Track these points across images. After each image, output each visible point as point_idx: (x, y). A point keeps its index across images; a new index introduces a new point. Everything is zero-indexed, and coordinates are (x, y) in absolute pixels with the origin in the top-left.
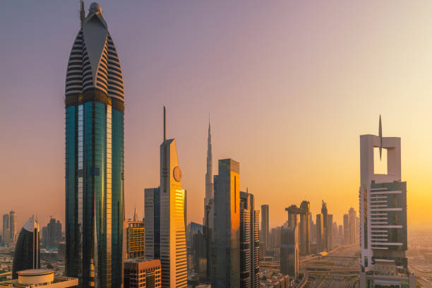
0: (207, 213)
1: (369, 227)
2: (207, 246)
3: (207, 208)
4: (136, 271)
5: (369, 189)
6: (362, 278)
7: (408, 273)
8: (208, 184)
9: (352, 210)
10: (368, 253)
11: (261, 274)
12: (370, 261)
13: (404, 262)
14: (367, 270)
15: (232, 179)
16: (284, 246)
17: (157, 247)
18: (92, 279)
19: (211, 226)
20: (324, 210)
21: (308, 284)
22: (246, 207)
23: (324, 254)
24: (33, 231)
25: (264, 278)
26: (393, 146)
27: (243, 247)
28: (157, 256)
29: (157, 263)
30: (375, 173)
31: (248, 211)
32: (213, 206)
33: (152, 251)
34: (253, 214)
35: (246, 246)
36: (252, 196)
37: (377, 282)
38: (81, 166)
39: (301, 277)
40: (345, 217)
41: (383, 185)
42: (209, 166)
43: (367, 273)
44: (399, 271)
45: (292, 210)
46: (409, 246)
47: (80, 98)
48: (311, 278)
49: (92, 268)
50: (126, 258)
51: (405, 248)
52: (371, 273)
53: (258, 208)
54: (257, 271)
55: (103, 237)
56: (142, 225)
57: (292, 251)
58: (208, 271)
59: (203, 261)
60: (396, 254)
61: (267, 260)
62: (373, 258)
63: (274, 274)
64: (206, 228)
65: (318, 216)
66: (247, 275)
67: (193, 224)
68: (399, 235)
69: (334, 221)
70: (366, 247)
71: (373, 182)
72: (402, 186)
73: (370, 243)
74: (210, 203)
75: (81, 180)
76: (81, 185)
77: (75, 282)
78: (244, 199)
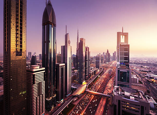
0: (77, 52)
1: (119, 56)
2: (77, 60)
4: (59, 66)
5: (119, 46)
7: (129, 69)
8: (78, 45)
10: (119, 63)
13: (128, 66)
16: (97, 61)
17: (64, 60)
18: (48, 68)
21: (103, 71)
22: (87, 51)
24: (35, 56)
27: (86, 61)
29: (64, 64)
30: (121, 42)
34: (89, 52)
35: (87, 61)
36: (88, 48)
38: (46, 40)
39: (101, 69)
40: (113, 53)
41: (123, 45)
42: (78, 40)
43: (118, 68)
44: (127, 68)
47: (46, 24)
49: (48, 65)
50: (56, 63)
51: (129, 62)
54: (89, 67)
55: (51, 57)
56: (60, 55)
57: (99, 62)
60: (126, 64)
61: (92, 64)
62: (120, 64)
63: (94, 68)
64: (77, 56)
65: (106, 53)
66: (87, 68)
67: (73, 55)
68: (127, 58)
69: (110, 55)
70: (118, 62)
71: (120, 44)
74: (78, 49)
75: (45, 44)
76: (45, 45)
77: (44, 68)
78: (86, 49)
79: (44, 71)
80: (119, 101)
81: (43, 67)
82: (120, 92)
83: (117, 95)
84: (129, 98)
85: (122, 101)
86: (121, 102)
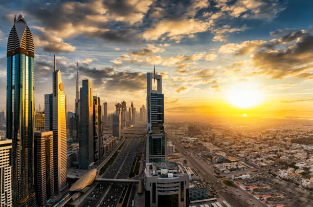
0: (77, 107)
1: (150, 113)
2: (77, 124)
3: (77, 104)
4: (40, 137)
5: (150, 96)
6: (148, 136)
7: (164, 133)
8: (77, 92)
9: (143, 106)
10: (150, 125)
11: (103, 137)
12: (150, 129)
13: (162, 128)
14: (149, 133)
15: (89, 89)
16: (115, 123)
17: (51, 124)
18: (18, 140)
19: (79, 113)
20: (132, 106)
21: (125, 141)
22: (96, 104)
23: (132, 126)
25: (105, 139)
26: (159, 79)
27: (94, 124)
28: (51, 129)
29: (51, 133)
31: (97, 106)
32: (79, 104)
33: (48, 127)
34: (99, 107)
35: (96, 124)
36: (99, 98)
37: (153, 137)
38: (13, 84)
39: (122, 137)
40: (141, 109)
41: (156, 95)
42: (77, 83)
43: (150, 134)
44: (161, 132)
45: (118, 106)
46: (165, 121)
47: (14, 53)
48: (127, 138)
49: (19, 134)
50: (35, 131)
51: (163, 122)
52: (151, 134)
53: (102, 104)
54: (101, 136)
55: (23, 118)
56: (43, 113)
58: (77, 137)
59: (75, 132)
60: (160, 125)
61: (106, 130)
62: (152, 127)
63: (110, 137)
64: (76, 114)
65: (130, 109)
66: (96, 138)
67: (69, 113)
68: (161, 117)
69: (136, 111)
70: (149, 122)
71: (152, 93)
72: (162, 96)
73: (150, 121)
74: (78, 102)
75: (13, 90)
76: (13, 93)
77: (10, 141)
78: (95, 100)
79: (10, 147)
80: (154, 184)
81: (8, 137)
82: (154, 172)
83: (151, 176)
84: (167, 176)
85: (158, 183)
86: (157, 185)
